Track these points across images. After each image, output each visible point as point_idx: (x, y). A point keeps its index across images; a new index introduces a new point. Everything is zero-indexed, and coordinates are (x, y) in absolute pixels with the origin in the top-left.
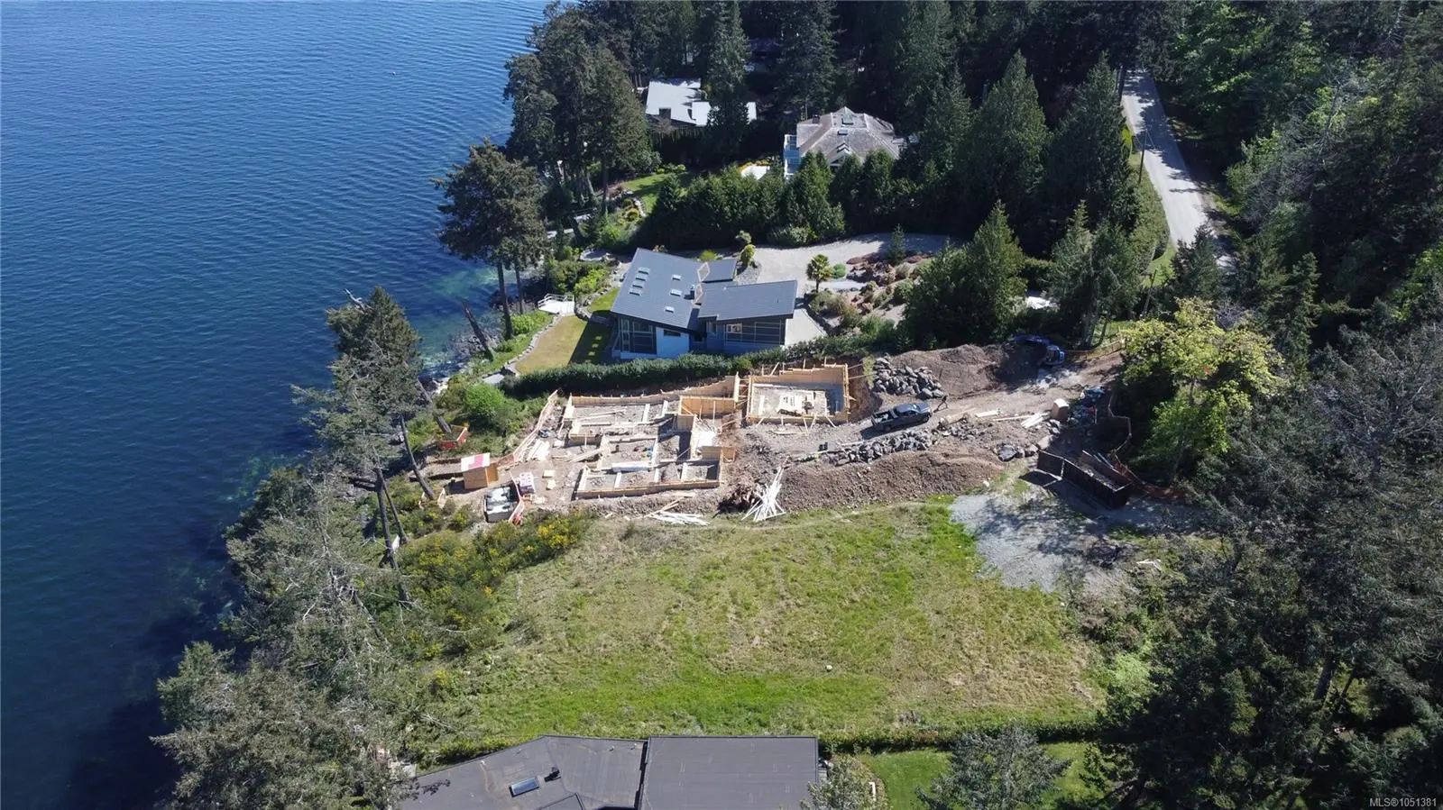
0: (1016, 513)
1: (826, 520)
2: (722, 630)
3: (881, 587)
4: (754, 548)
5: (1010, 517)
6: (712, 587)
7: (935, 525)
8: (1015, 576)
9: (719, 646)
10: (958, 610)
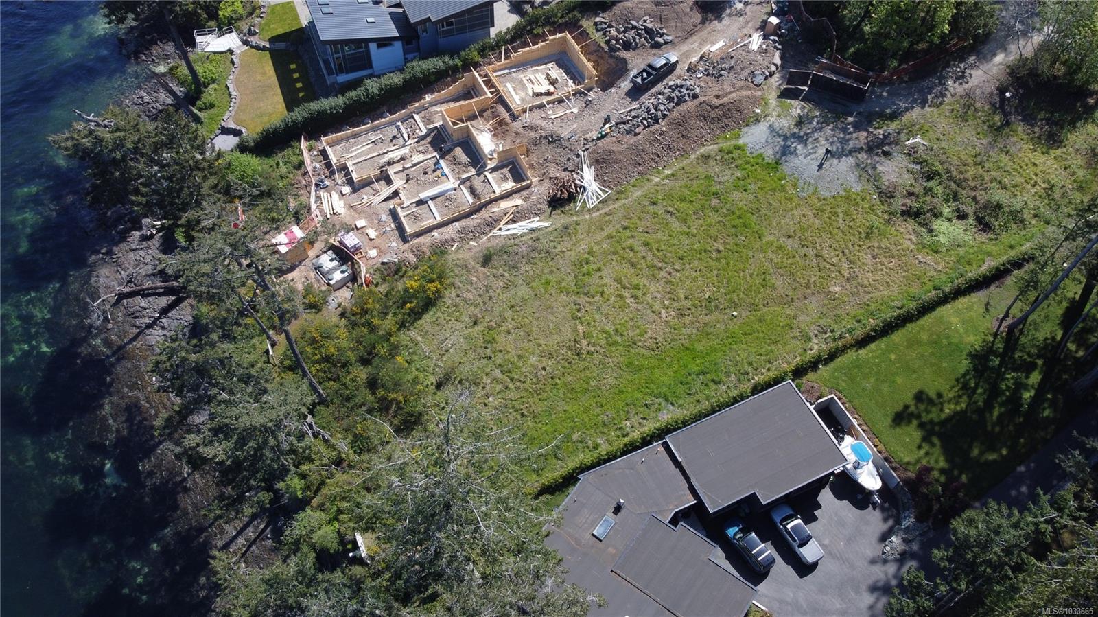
0: (796, 130)
1: (648, 187)
2: (631, 316)
3: (733, 230)
4: (606, 233)
5: (794, 135)
6: (594, 280)
7: (740, 162)
8: (827, 185)
9: (638, 331)
10: (803, 230)
